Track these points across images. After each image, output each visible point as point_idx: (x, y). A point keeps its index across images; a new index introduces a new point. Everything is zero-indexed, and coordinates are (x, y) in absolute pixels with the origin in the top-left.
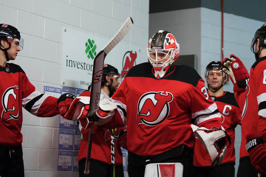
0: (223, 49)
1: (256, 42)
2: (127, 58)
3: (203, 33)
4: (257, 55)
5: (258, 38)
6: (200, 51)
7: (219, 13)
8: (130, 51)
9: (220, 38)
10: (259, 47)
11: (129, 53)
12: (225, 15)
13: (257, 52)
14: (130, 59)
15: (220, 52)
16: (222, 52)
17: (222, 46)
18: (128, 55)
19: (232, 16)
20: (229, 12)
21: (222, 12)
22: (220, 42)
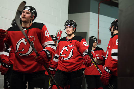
0: (99, 30)
1: (112, 27)
2: (58, 32)
3: (90, 23)
4: (112, 33)
5: (113, 25)
6: (89, 31)
7: (97, 15)
8: (60, 29)
9: (97, 25)
10: (113, 29)
11: (59, 30)
12: (100, 15)
13: (112, 31)
14: (60, 33)
15: (97, 31)
16: (98, 31)
17: (98, 29)
18: (59, 31)
19: (103, 16)
20: (102, 15)
21: (99, 14)
22: (97, 27)
